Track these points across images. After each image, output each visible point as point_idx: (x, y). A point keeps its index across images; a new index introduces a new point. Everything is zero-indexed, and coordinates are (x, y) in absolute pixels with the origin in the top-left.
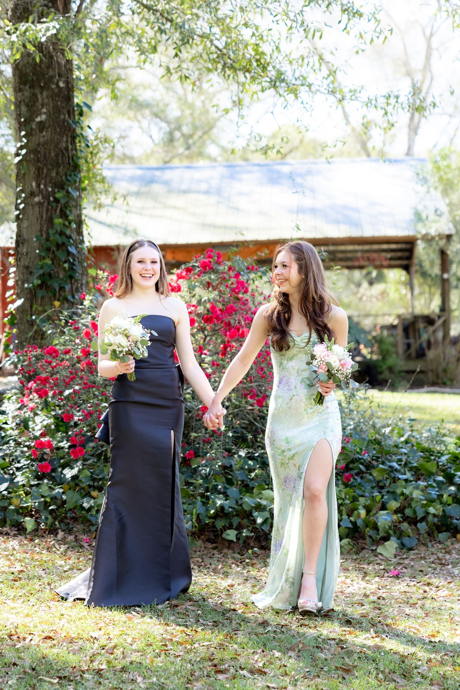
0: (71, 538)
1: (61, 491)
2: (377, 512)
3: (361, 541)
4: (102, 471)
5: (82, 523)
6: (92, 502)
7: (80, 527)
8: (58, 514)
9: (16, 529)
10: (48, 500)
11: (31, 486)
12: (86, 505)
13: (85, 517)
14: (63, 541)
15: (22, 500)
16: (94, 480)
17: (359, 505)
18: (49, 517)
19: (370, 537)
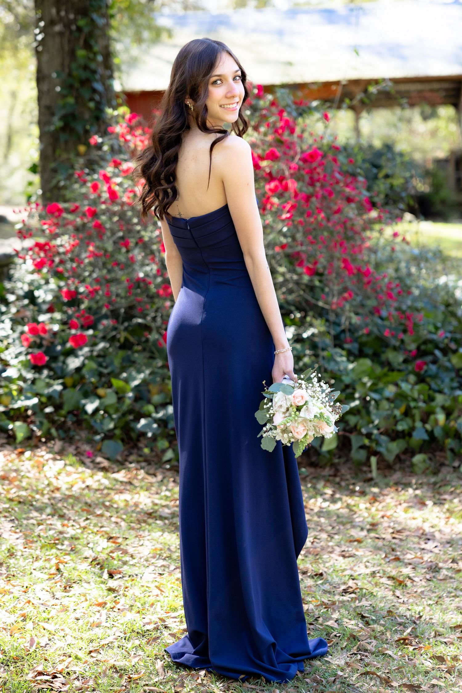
0: (71, 449)
1: (59, 388)
2: (459, 416)
3: (438, 453)
4: (112, 363)
5: (87, 428)
6: (96, 403)
7: (84, 434)
8: (56, 418)
9: (6, 436)
10: (44, 400)
11: (25, 380)
12: (90, 408)
13: (88, 423)
14: (61, 453)
15: (13, 398)
16: (101, 375)
17: (436, 406)
18: (45, 422)
19: (452, 450)
